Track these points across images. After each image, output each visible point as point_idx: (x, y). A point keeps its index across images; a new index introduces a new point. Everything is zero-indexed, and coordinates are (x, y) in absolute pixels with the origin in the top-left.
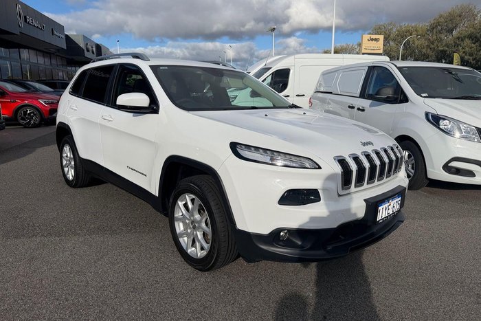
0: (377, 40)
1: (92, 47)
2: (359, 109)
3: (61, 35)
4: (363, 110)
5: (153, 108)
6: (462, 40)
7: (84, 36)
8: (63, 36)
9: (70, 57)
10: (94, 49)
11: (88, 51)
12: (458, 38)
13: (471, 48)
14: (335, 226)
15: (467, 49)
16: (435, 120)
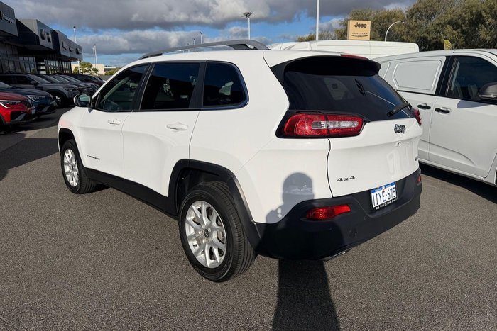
0: (364, 26)
1: (48, 34)
2: (438, 110)
3: (11, 20)
4: (447, 112)
6: (442, 27)
7: (37, 21)
8: (14, 21)
9: (22, 46)
10: (50, 36)
11: (43, 38)
12: (439, 25)
13: (452, 35)
15: (448, 35)
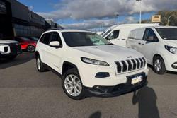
0: (158, 17)
5: (61, 46)
8: (44, 21)
14: (115, 85)
16: (168, 48)
